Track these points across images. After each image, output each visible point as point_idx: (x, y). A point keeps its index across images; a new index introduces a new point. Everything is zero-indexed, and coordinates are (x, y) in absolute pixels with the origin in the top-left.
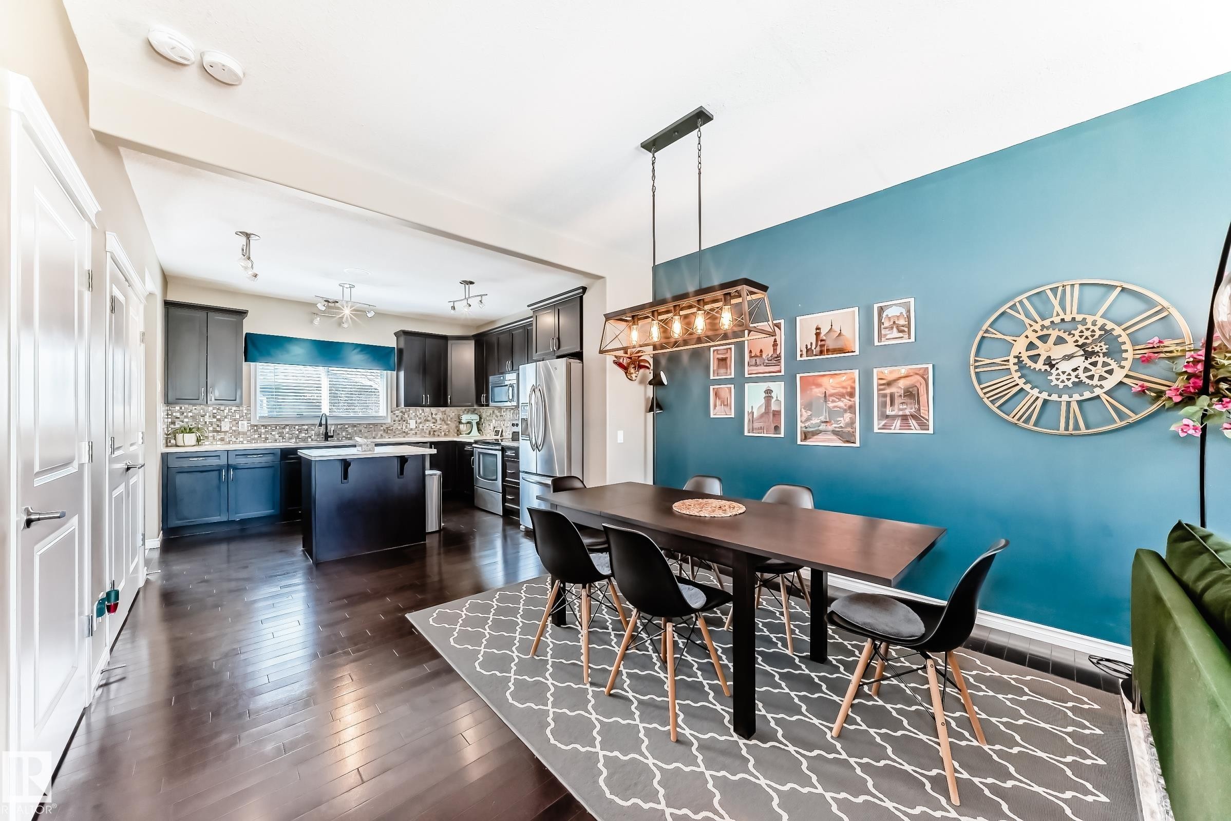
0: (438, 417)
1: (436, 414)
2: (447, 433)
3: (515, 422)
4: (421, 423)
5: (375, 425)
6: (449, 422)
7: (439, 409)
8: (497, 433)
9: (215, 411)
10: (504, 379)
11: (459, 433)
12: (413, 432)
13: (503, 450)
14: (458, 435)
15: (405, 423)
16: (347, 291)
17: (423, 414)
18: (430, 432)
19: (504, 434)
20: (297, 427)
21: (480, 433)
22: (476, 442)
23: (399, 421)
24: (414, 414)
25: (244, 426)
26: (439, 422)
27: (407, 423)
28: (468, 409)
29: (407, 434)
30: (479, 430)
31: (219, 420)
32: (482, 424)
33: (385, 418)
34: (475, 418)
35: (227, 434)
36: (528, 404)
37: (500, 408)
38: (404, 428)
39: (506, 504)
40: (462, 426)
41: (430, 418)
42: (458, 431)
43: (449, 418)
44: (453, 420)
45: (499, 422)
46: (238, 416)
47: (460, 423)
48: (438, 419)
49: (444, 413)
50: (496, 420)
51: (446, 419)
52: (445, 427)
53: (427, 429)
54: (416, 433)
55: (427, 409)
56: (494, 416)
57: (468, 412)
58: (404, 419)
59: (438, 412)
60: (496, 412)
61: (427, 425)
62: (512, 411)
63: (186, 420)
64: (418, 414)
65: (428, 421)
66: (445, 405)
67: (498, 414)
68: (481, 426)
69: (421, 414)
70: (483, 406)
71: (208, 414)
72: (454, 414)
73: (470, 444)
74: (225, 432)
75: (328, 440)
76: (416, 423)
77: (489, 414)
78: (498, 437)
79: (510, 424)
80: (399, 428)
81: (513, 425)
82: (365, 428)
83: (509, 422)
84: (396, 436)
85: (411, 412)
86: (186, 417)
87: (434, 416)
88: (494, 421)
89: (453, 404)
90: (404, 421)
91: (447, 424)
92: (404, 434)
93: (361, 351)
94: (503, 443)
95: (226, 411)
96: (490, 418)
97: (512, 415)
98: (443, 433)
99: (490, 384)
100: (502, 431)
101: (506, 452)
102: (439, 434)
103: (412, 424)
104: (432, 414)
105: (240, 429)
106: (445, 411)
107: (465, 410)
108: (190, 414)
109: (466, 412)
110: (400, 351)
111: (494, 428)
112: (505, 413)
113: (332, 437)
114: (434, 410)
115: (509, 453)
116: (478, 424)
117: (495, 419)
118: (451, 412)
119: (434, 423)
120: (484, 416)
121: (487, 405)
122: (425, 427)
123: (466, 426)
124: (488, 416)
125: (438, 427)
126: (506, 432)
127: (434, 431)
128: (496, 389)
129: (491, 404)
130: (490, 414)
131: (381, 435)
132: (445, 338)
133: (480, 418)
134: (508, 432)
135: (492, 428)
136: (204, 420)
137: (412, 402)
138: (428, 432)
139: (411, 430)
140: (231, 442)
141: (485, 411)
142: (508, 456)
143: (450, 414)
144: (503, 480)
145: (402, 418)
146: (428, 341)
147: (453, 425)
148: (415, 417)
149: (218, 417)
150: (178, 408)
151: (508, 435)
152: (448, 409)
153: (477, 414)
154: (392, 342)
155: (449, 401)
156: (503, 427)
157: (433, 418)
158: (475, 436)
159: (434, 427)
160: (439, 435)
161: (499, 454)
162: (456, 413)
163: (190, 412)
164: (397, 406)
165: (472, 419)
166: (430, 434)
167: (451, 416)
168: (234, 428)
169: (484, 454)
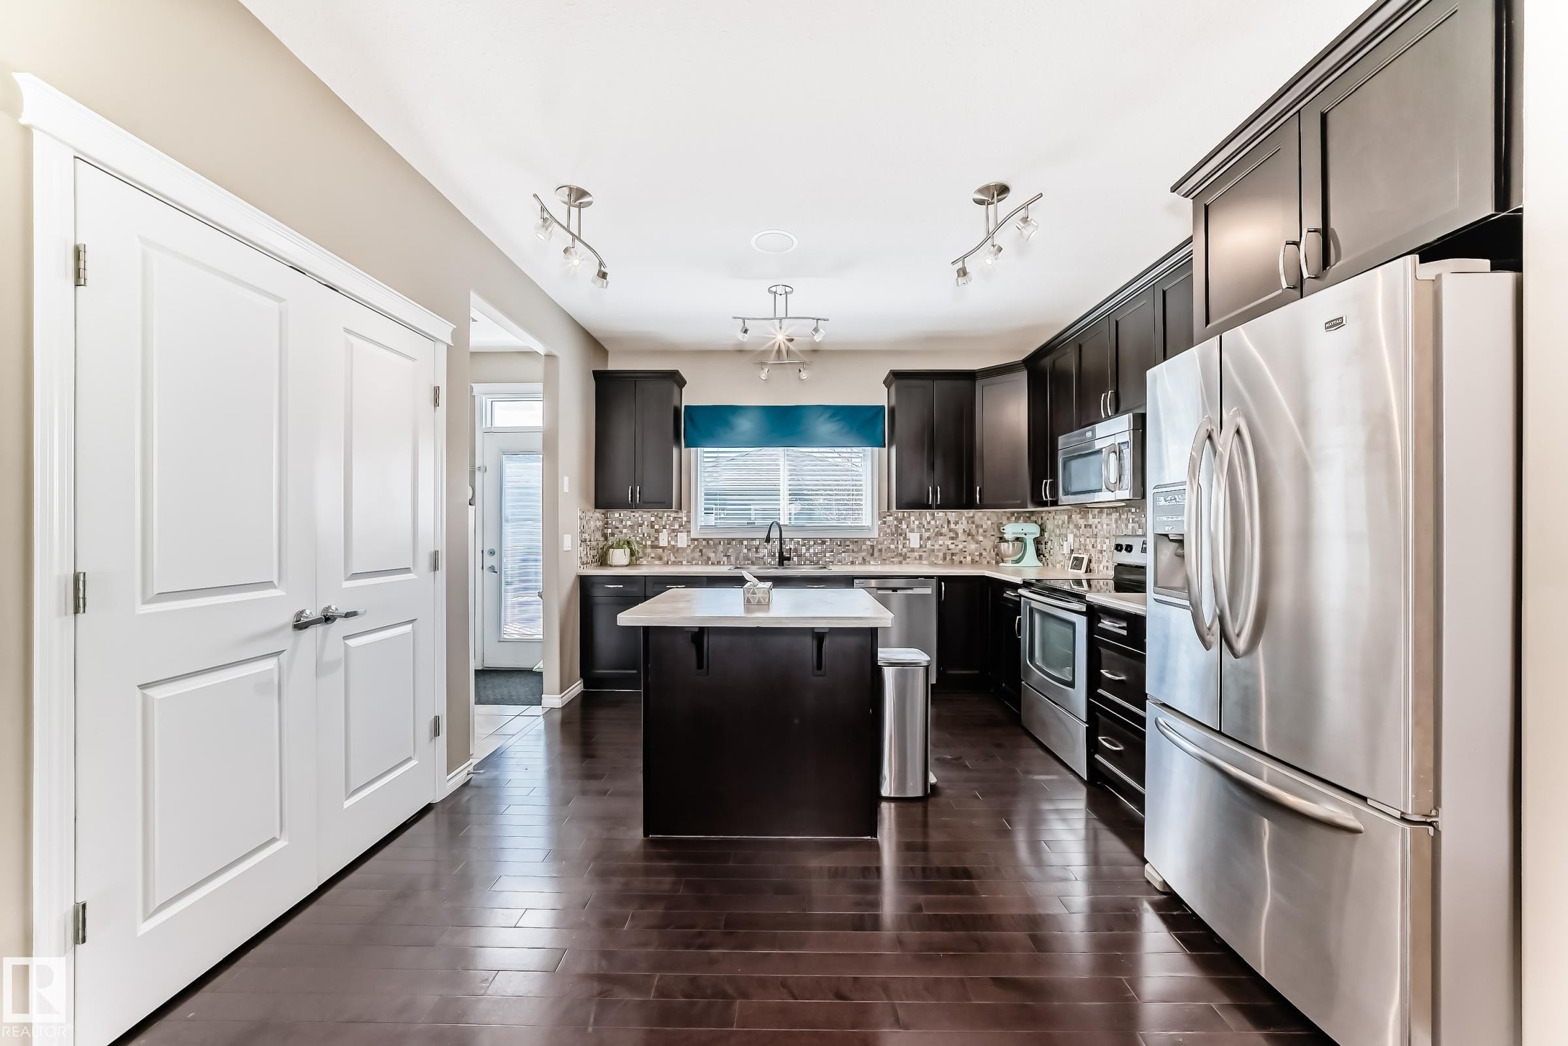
0: (960, 528)
1: (956, 523)
2: (977, 559)
3: (1124, 542)
4: (929, 538)
5: (855, 542)
6: (981, 538)
7: (961, 513)
8: (1077, 563)
9: (653, 519)
10: (1094, 438)
11: (1000, 558)
12: (916, 554)
13: (1094, 613)
14: (997, 563)
15: (902, 538)
16: (781, 300)
17: (933, 522)
18: (945, 554)
19: (1093, 565)
20: (745, 543)
21: (1041, 561)
22: (1027, 584)
23: (893, 535)
24: (917, 523)
25: (682, 540)
26: (962, 537)
27: (905, 538)
28: (1018, 513)
29: (905, 558)
30: (1039, 554)
31: (657, 531)
32: (1046, 543)
33: (869, 529)
34: (1032, 530)
35: (666, 550)
36: (1187, 487)
37: (1084, 508)
38: (900, 546)
39: (1097, 757)
40: (1004, 546)
41: (945, 530)
42: (997, 555)
43: (981, 531)
44: (988, 534)
45: (1082, 540)
46: (677, 527)
47: (1002, 539)
48: (960, 532)
49: (971, 520)
50: (1075, 536)
51: (974, 531)
52: (973, 546)
53: (939, 550)
54: (921, 557)
55: (940, 514)
56: (1071, 526)
57: (1017, 519)
58: (900, 531)
59: (960, 519)
60: (1076, 517)
61: (941, 542)
62: (1115, 516)
63: (625, 531)
64: (925, 523)
65: (941, 535)
66: (970, 505)
67: (1082, 522)
68: (1043, 546)
69: (929, 523)
70: (1045, 504)
71: (646, 523)
72: (989, 522)
73: (1014, 587)
74: (663, 548)
75: (783, 565)
76: (921, 539)
77: (1060, 523)
78: (1081, 574)
79: (1109, 545)
80: (892, 546)
81: (1119, 548)
82: (839, 546)
83: (1107, 541)
84: (887, 562)
85: (912, 518)
86: (625, 527)
87: (952, 526)
88: (1071, 537)
89: (985, 502)
90: (901, 535)
91: (978, 542)
92: (901, 558)
93: (832, 416)
94: (1092, 597)
95: (665, 519)
96: (1063, 531)
97: (1114, 525)
98: (969, 559)
99: (1060, 452)
100: (1090, 561)
101: (1100, 622)
102: (962, 559)
103: (914, 540)
104: (949, 522)
105: (679, 545)
106: (973, 517)
107: (1012, 514)
108: (629, 523)
109: (1014, 519)
110: (892, 411)
111: (1072, 551)
112: (1096, 521)
113: (789, 559)
114: (952, 515)
115: (1106, 624)
116: (1037, 542)
117: (1073, 532)
118: (984, 518)
119: (952, 538)
120: (1049, 526)
121: (1055, 503)
122: (937, 547)
123: (1013, 545)
124: (1058, 526)
125: (961, 546)
126: (1100, 562)
127: (953, 554)
128: (1074, 464)
129: (1063, 498)
130: (1064, 523)
131: (864, 559)
132: (970, 376)
133: (1043, 530)
134: (1104, 563)
135: (1066, 551)
136: (642, 530)
137: (911, 501)
138: (941, 555)
139: (913, 550)
140: (670, 563)
141: (1054, 518)
142: (1106, 633)
143: (983, 523)
144: (1091, 692)
145: (897, 530)
146: (938, 385)
147: (988, 543)
148: (918, 527)
149: (657, 527)
150: (617, 515)
151: (1105, 571)
152: (978, 515)
153: (1036, 522)
154: (879, 397)
155: (978, 496)
156: (1093, 552)
157: (951, 530)
158: (1029, 568)
159: (952, 547)
160: (961, 562)
161: (1081, 623)
162: (994, 519)
163: (628, 520)
164: (888, 510)
165: (1024, 531)
166: (945, 559)
167: (984, 526)
168: (673, 543)
169: (1045, 615)
